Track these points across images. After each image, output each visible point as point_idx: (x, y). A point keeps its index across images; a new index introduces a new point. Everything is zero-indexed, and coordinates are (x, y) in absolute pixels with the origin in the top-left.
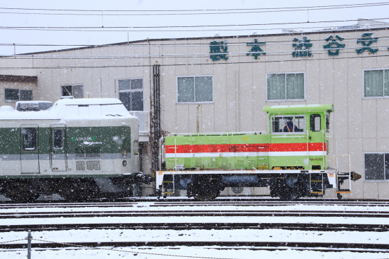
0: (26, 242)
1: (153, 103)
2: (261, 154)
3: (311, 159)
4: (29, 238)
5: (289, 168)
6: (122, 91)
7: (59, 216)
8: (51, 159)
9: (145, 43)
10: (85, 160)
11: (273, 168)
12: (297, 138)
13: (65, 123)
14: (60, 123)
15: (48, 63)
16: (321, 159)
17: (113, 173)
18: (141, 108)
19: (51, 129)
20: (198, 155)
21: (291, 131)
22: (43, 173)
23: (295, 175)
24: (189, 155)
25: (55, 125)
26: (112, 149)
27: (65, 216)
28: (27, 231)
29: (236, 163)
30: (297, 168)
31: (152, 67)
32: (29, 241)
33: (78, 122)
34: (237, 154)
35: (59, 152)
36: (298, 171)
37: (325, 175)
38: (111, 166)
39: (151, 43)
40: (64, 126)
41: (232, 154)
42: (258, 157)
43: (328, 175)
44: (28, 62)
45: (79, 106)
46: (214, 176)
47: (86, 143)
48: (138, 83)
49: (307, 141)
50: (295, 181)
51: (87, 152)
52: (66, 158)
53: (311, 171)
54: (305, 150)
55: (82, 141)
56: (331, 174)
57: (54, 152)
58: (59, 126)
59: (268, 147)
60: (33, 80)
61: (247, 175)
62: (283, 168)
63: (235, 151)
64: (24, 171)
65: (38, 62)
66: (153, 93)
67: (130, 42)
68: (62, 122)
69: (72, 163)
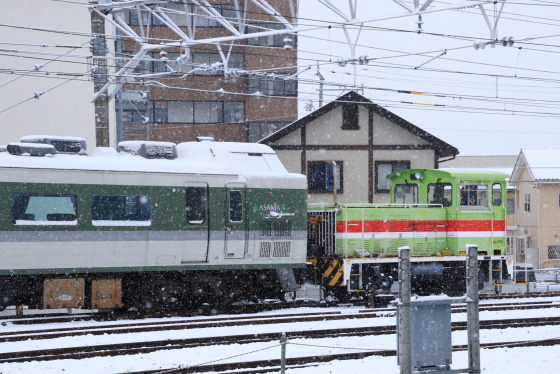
2: (439, 234)
3: (495, 242)
8: (226, 238)
10: (272, 241)
11: (459, 253)
13: (245, 181)
14: (239, 180)
16: (502, 241)
19: (225, 190)
22: (212, 262)
24: (368, 236)
25: (233, 184)
29: (415, 248)
30: (482, 253)
33: (261, 180)
34: (417, 234)
35: (236, 228)
36: (482, 258)
37: (504, 262)
40: (242, 186)
41: (410, 236)
42: (436, 239)
43: (507, 262)
45: (250, 154)
47: (274, 214)
49: (492, 218)
51: (276, 229)
53: (493, 258)
54: (490, 229)
55: (268, 212)
56: (510, 262)
57: (231, 226)
58: (235, 186)
63: (414, 230)
64: (186, 259)
68: (241, 179)
69: (255, 245)
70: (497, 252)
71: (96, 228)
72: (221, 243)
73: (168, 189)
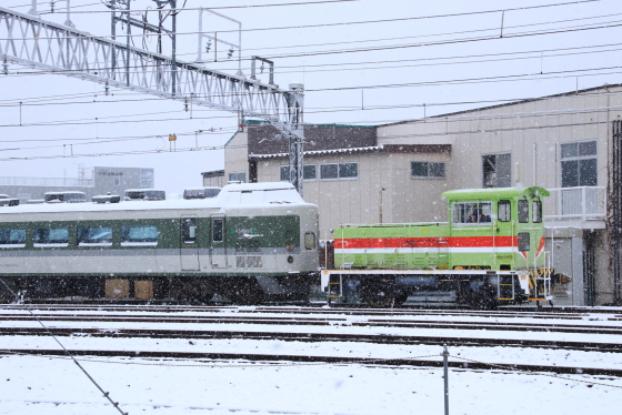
0: (441, 359)
1: (611, 175)
2: (443, 250)
3: (499, 257)
4: (445, 354)
5: (474, 267)
6: (565, 159)
7: (481, 328)
8: (210, 254)
9: (601, 91)
10: (246, 256)
11: (454, 268)
12: (481, 231)
13: (225, 212)
14: (220, 212)
15: (466, 126)
16: (509, 256)
17: (276, 271)
18: (594, 182)
19: (210, 219)
20: (371, 251)
21: (476, 221)
22: (203, 271)
23: (481, 276)
24: (360, 251)
25: (216, 215)
26: (275, 243)
27: (487, 328)
28: (442, 345)
29: (413, 262)
30: (482, 268)
31: (611, 125)
32: (446, 358)
33: (238, 211)
34: (415, 250)
35: (218, 246)
36: (484, 272)
37: (516, 277)
38: (273, 262)
39: (612, 90)
40: (223, 216)
41: (408, 250)
42: (439, 254)
43: (520, 278)
44: (440, 127)
45: (243, 192)
46: (386, 276)
47: (246, 235)
48: (591, 147)
49: (494, 234)
50: (481, 283)
52: (226, 253)
53: (499, 272)
54: (490, 245)
55: (242, 234)
56: (523, 277)
57: (214, 245)
59: (451, 242)
60: (446, 148)
61: (423, 275)
62: (466, 268)
63: (413, 246)
65: (454, 125)
66: (611, 161)
67: (580, 91)
68: (222, 211)
69: (232, 258)
70: (504, 267)
71: (123, 248)
72: (207, 257)
73: (168, 220)
